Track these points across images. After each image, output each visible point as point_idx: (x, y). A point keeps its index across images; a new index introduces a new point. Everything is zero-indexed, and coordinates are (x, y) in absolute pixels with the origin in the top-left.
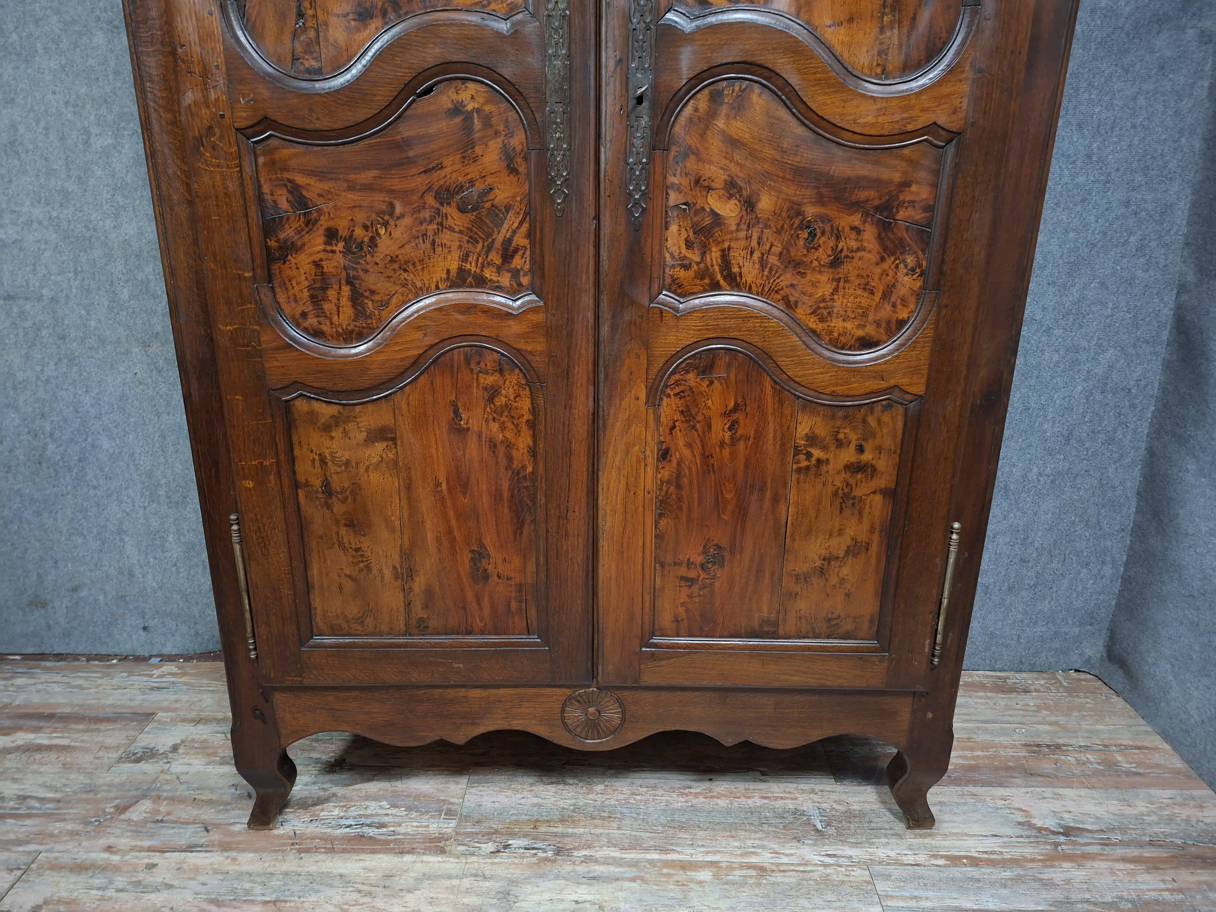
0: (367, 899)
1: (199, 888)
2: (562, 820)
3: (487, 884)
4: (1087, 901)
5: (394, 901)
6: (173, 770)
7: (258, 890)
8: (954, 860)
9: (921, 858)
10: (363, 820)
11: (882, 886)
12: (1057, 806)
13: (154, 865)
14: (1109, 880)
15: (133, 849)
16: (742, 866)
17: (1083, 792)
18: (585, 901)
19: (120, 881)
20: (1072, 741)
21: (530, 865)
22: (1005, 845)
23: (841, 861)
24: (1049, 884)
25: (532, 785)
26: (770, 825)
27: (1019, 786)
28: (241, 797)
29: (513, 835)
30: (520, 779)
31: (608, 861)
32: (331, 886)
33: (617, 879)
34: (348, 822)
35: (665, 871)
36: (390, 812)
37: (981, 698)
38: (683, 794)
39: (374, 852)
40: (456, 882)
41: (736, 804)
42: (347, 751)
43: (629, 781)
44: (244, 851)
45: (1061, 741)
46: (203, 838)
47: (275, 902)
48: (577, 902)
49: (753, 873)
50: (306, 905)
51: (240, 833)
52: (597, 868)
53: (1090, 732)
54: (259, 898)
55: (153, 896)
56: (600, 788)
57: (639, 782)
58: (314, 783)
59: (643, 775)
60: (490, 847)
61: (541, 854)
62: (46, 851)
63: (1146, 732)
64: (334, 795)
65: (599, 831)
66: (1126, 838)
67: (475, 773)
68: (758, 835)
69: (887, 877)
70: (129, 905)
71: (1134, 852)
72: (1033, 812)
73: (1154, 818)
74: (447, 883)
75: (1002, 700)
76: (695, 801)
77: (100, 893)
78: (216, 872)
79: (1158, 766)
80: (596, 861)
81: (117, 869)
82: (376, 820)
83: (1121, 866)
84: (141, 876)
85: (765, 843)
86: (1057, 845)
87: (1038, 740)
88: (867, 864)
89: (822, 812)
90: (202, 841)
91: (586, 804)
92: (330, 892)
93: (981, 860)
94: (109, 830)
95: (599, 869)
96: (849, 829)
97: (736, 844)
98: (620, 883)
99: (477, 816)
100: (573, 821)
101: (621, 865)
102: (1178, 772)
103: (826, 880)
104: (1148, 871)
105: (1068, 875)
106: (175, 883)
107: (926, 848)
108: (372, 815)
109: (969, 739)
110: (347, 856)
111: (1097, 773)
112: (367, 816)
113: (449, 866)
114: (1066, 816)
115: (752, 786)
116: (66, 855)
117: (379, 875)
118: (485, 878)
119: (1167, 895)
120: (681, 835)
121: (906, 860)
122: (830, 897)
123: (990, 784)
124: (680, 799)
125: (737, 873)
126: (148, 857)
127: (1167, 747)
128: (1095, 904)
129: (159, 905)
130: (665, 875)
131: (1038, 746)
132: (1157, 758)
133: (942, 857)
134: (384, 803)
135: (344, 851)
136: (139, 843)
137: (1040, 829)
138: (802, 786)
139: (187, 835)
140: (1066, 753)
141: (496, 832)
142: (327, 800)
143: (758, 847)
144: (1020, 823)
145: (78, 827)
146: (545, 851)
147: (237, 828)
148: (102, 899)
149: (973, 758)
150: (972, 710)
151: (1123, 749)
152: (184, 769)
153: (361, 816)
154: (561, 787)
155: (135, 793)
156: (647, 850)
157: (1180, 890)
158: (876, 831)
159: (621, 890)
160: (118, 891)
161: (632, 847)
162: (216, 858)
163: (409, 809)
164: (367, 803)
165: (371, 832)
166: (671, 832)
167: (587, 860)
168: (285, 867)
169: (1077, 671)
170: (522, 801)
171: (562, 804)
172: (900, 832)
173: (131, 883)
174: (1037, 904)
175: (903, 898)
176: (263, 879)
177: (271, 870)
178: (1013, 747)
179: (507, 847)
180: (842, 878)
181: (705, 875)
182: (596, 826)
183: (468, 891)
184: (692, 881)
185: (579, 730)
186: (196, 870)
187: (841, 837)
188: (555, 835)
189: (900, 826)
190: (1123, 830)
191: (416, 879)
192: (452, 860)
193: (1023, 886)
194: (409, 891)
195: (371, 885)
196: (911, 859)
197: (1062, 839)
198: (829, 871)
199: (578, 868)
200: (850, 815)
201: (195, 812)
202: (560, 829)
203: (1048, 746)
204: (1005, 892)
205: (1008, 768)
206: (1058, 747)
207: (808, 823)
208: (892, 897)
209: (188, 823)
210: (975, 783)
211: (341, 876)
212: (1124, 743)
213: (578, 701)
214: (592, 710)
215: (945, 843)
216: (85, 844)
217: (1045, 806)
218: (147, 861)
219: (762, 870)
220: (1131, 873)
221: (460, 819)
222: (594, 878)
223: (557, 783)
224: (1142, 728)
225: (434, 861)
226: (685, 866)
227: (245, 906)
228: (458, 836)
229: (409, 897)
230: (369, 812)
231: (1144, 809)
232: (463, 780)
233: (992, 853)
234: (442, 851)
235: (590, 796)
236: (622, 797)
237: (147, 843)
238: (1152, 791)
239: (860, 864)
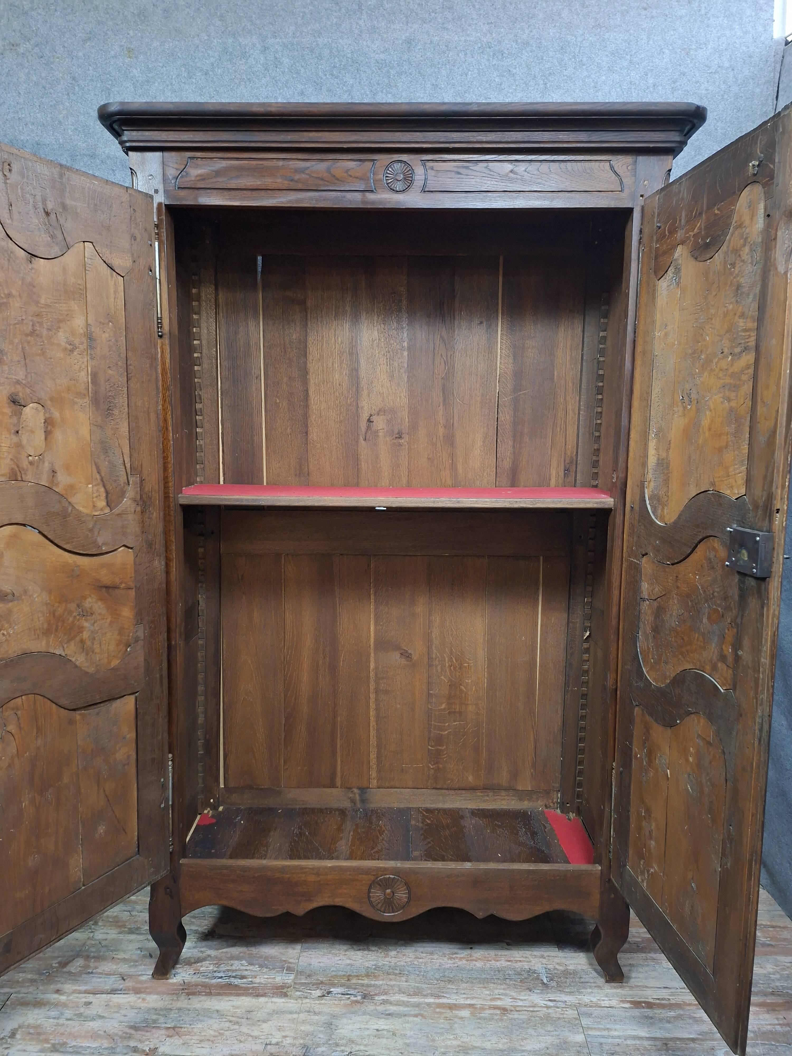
0: (236, 1027)
1: (122, 1019)
2: (367, 976)
3: (317, 1017)
5: (254, 1028)
6: (96, 937)
7: (162, 1020)
8: (637, 1004)
9: (614, 1003)
10: (230, 974)
11: (585, 1021)
13: (90, 1003)
15: (74, 992)
16: (490, 1007)
18: (383, 1030)
19: (68, 1013)
21: (346, 1005)
22: (672, 994)
23: (559, 1004)
25: (346, 951)
26: (511, 979)
28: (144, 956)
29: (334, 985)
30: (337, 946)
31: (398, 1003)
32: (211, 1018)
33: (405, 1015)
34: (220, 975)
35: (438, 1010)
36: (248, 968)
38: (451, 958)
39: (238, 995)
40: (295, 1016)
41: (488, 965)
42: (216, 925)
43: (413, 949)
44: (150, 993)
46: (120, 985)
47: (174, 1028)
48: (378, 1030)
49: (498, 1012)
50: (195, 1030)
51: (146, 982)
52: (391, 1007)
54: (163, 1025)
55: (91, 1023)
56: (393, 953)
57: (421, 949)
58: (194, 948)
59: (424, 945)
60: (318, 993)
61: (353, 998)
62: (15, 993)
63: (781, 916)
64: (209, 956)
65: (392, 983)
67: (306, 942)
68: (502, 987)
69: (590, 1015)
70: (76, 1029)
73: (777, 976)
74: (290, 1016)
76: (460, 963)
77: (56, 1021)
78: (132, 1008)
79: (785, 940)
80: (391, 1003)
81: (65, 1005)
82: (239, 973)
84: (82, 1010)
85: (508, 992)
88: (576, 1007)
89: (548, 971)
90: (121, 987)
91: (384, 965)
92: (211, 1022)
93: (654, 1004)
94: (56, 979)
95: (393, 1009)
96: (566, 982)
97: (488, 992)
98: (407, 1018)
99: (308, 972)
100: (375, 976)
101: (408, 1006)
103: (547, 1018)
104: (768, 1012)
106: (106, 1015)
107: (617, 996)
108: (236, 970)
110: (220, 997)
112: (233, 971)
113: (290, 1005)
115: (500, 953)
116: (29, 996)
117: (243, 1010)
118: (315, 1013)
119: (778, 1028)
120: (449, 986)
121: (603, 1004)
122: (549, 1028)
124: (450, 962)
125: (488, 1012)
126: (85, 997)
129: (96, 1029)
130: (438, 1013)
132: (786, 934)
133: (628, 1002)
134: (244, 962)
135: (219, 994)
136: (78, 988)
138: (535, 953)
139: (111, 982)
141: (322, 983)
142: (204, 959)
143: (502, 994)
145: (35, 977)
146: (355, 996)
147: (144, 978)
148: (57, 1025)
151: (763, 927)
152: (105, 936)
153: (228, 970)
154: (366, 952)
155: (71, 953)
156: (426, 996)
157: (788, 1025)
158: (584, 984)
159: (408, 1022)
160: (67, 1020)
161: (415, 994)
162: (131, 998)
163: (261, 966)
164: (232, 962)
165: (236, 981)
166: (443, 983)
167: (385, 1002)
168: (179, 1004)
170: (339, 962)
171: (367, 964)
172: (601, 985)
173: (75, 1015)
174: (690, 1033)
175: (599, 1029)
176: (165, 1012)
177: (170, 1006)
179: (329, 993)
180: (558, 1016)
181: (465, 1013)
182: (391, 980)
183: (304, 1022)
184: (456, 1017)
185: (380, 905)
186: (119, 1007)
187: (560, 988)
188: (362, 985)
189: (601, 981)
191: (268, 1014)
192: (292, 1001)
193: (681, 1022)
194: (264, 1021)
195: (238, 1017)
196: (607, 1003)
198: (550, 1011)
199: (378, 1008)
200: (566, 973)
201: (114, 967)
202: (366, 981)
204: (668, 1025)
207: (538, 978)
208: (591, 1028)
209: (110, 975)
211: (217, 1011)
212: (764, 923)
213: (379, 885)
214: (388, 891)
215: (633, 993)
216: (41, 988)
218: (84, 1000)
219: (504, 1010)
221: (297, 975)
222: (389, 1014)
223: (364, 950)
224: (778, 913)
225: (280, 1002)
226: (452, 1007)
227: (154, 1031)
228: (296, 985)
229: (264, 1026)
230: (234, 968)
231: (771, 970)
232: (298, 947)
233: (663, 999)
234: (285, 995)
235: (387, 959)
236: (408, 960)
237: (83, 988)
238: (779, 958)
239: (571, 1006)
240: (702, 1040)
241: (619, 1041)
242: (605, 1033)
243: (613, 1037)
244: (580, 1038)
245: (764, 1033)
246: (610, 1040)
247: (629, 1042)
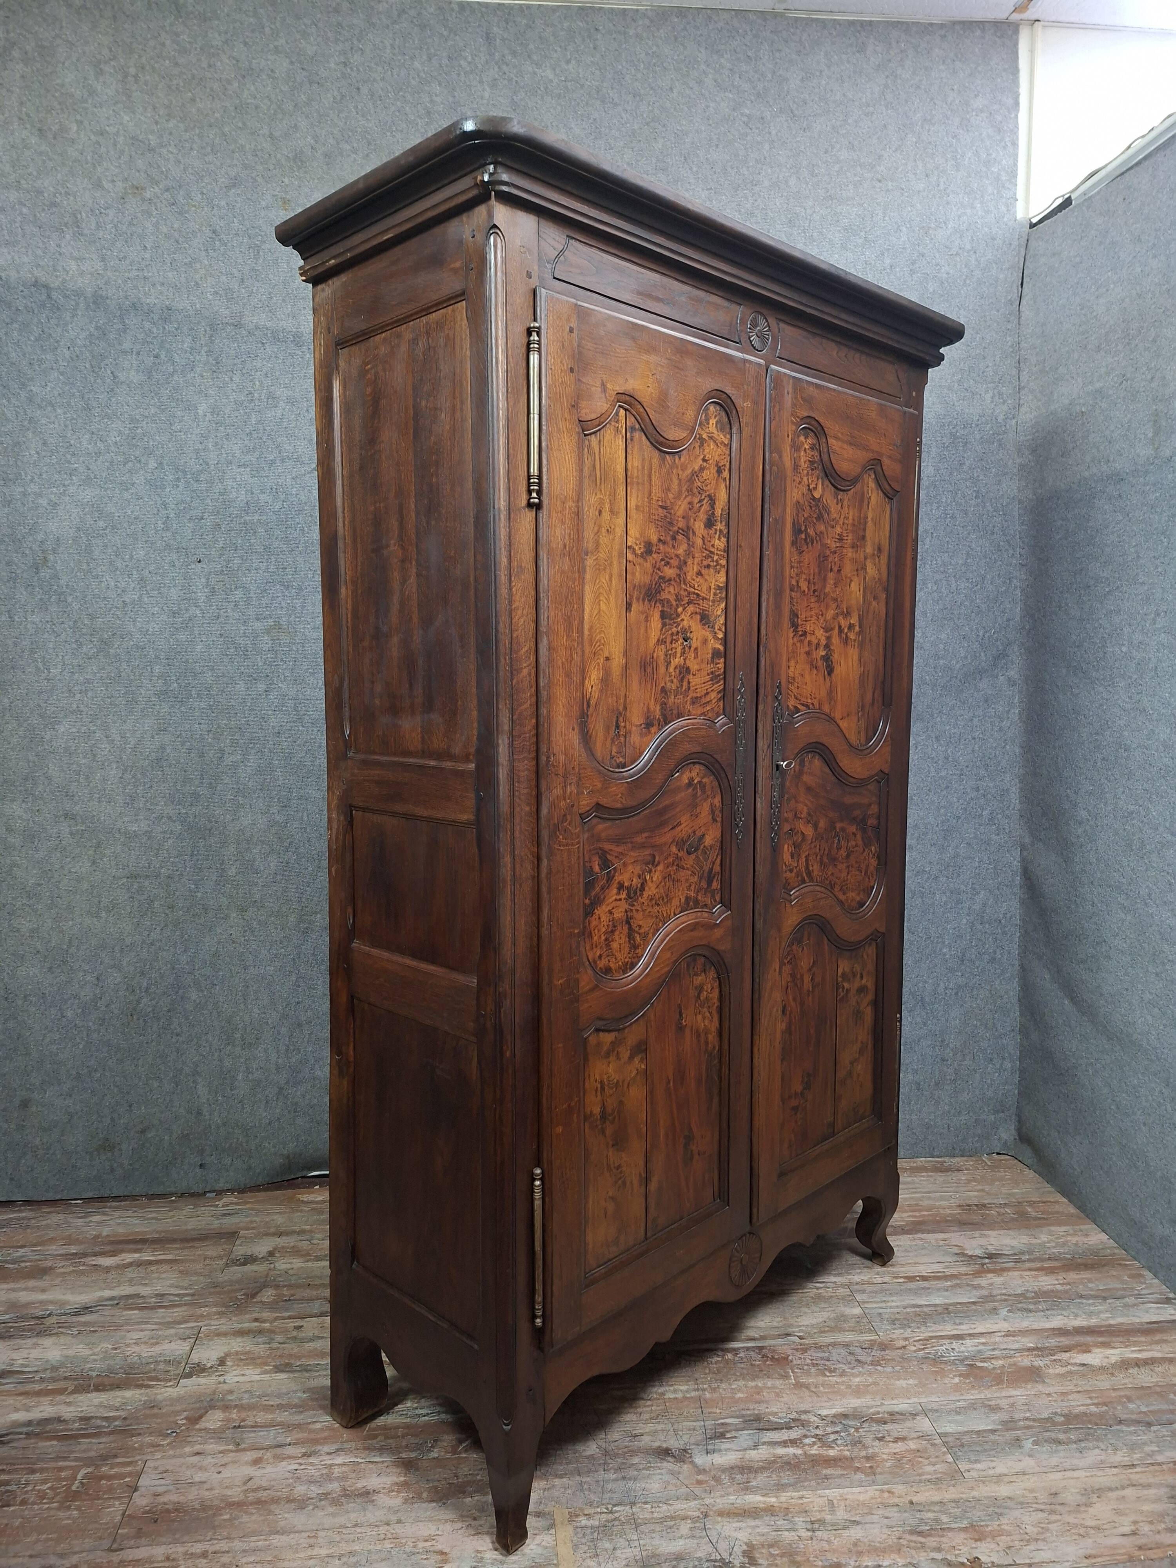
4: (1004, 1294)
8: (911, 1279)
9: (886, 1279)
11: (859, 1297)
12: (983, 1241)
14: (1020, 1281)
17: (1002, 1232)
20: (995, 1201)
22: (947, 1267)
23: (829, 1283)
24: (979, 1287)
27: (954, 1232)
37: (924, 1177)
45: (986, 1202)
53: (1010, 1194)
63: (1050, 1192)
66: (1032, 1257)
69: (864, 1291)
71: (1039, 1265)
72: (966, 1246)
73: (1053, 1244)
75: (940, 1177)
79: (1057, 1212)
83: (1028, 1273)
86: (983, 1264)
87: (969, 1202)
88: (848, 1286)
89: (810, 1257)
93: (930, 1277)
102: (1072, 1215)
104: (1047, 1275)
105: (990, 1281)
107: (887, 1273)
109: (917, 1205)
111: (1013, 1219)
114: (989, 1247)
119: (1059, 1287)
121: (875, 1281)
123: (933, 1232)
127: (1065, 1200)
128: (1009, 1295)
131: (969, 1206)
132: (1057, 1208)
133: (901, 1277)
137: (971, 1256)
140: (990, 1209)
144: (956, 1254)
149: (921, 1216)
150: (917, 1185)
151: (1031, 1204)
157: (1069, 1284)
158: (853, 1266)
169: (998, 1154)
172: (870, 1265)
178: (950, 1207)
180: (831, 1293)
189: (869, 1262)
190: (1030, 1252)
193: (959, 1289)
196: (879, 1280)
197: (987, 1261)
198: (821, 1289)
203: (976, 1205)
204: (946, 1293)
205: (947, 1221)
206: (984, 1205)
207: (801, 1264)
208: (867, 1302)
210: (923, 1232)
212: (1033, 1199)
215: (903, 1269)
217: (975, 1243)
219: (772, 1294)
220: (1036, 1277)
224: (1046, 1189)
231: (1046, 1239)
233: (938, 1272)
238: (1052, 1228)
239: (843, 1286)
240: (982, 1302)
241: (899, 1310)
242: (883, 1305)
243: (891, 1307)
244: (857, 1311)
245: (1045, 1292)
246: (888, 1310)
247: (908, 1310)
